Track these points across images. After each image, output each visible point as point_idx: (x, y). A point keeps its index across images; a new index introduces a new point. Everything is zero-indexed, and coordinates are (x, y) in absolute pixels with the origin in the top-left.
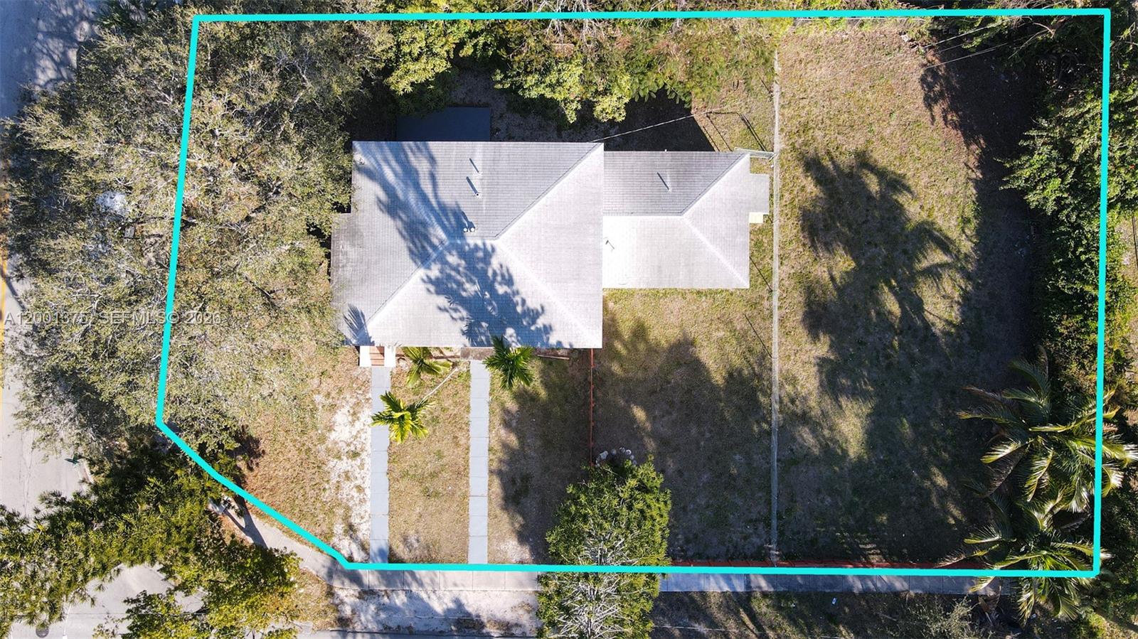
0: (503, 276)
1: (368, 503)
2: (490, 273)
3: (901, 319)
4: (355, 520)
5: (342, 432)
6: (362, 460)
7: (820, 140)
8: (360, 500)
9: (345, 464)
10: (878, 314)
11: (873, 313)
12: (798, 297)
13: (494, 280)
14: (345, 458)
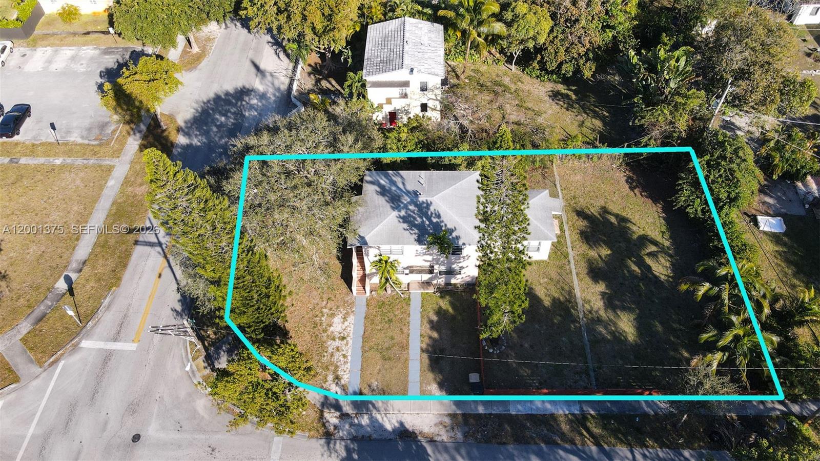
0: (436, 214)
1: (349, 364)
2: (429, 213)
3: (641, 274)
4: (340, 373)
5: (337, 326)
6: (347, 341)
7: (582, 203)
8: (345, 362)
9: (337, 343)
10: (628, 271)
11: (626, 272)
12: (583, 265)
13: (431, 216)
14: (337, 340)
